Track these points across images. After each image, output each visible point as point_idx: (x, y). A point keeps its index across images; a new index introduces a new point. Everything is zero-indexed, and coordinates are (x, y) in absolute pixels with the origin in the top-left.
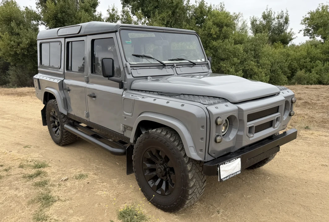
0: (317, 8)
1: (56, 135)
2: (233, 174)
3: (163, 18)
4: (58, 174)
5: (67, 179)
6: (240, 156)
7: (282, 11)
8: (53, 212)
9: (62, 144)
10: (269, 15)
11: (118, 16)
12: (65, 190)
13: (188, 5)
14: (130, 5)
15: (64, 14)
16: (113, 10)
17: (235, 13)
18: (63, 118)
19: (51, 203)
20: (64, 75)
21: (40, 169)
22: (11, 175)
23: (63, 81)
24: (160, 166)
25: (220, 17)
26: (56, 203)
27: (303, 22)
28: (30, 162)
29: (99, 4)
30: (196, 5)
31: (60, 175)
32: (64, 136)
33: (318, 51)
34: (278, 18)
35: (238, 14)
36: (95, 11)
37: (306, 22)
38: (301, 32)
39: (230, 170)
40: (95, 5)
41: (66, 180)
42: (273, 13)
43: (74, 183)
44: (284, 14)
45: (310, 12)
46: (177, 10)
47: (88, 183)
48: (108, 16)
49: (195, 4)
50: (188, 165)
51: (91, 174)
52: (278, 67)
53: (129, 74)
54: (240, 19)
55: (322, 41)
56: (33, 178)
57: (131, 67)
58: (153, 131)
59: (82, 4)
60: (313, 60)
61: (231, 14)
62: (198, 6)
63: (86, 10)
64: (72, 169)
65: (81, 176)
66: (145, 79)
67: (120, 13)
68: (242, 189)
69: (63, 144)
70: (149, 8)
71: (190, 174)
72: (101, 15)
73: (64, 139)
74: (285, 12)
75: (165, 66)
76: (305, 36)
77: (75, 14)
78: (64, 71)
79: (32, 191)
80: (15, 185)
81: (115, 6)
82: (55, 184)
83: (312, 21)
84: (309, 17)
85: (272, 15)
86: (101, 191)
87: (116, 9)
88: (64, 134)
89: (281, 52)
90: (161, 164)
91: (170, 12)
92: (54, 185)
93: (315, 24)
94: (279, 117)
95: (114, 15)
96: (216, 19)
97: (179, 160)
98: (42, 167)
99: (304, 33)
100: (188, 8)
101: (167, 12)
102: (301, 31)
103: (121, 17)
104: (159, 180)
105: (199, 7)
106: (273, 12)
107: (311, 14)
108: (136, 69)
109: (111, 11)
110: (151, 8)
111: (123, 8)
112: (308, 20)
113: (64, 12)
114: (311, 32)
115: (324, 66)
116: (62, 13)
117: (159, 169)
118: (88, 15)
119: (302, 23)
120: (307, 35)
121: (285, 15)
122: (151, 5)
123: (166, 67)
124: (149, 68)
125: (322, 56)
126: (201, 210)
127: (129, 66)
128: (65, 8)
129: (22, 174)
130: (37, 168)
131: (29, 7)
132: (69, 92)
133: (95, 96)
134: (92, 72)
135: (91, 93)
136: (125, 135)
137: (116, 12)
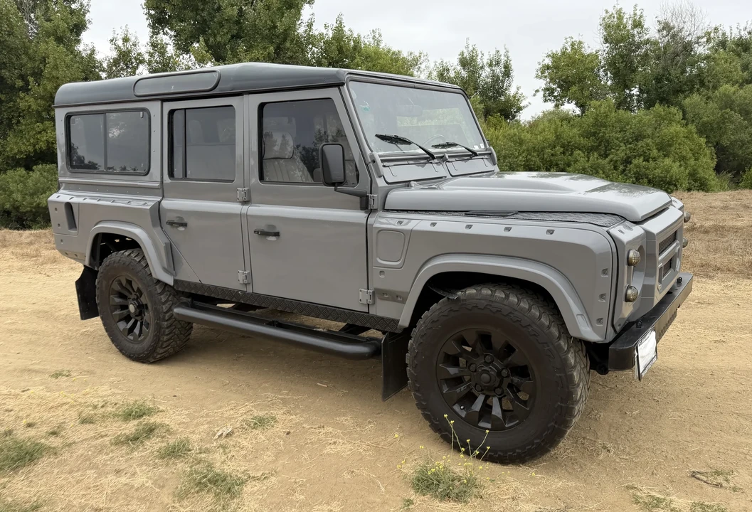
0: (562, 46)
1: (131, 337)
4: (197, 425)
5: (233, 432)
6: (653, 325)
7: (498, 51)
8: (256, 506)
9: (154, 358)
10: (473, 59)
11: (139, 54)
12: (245, 456)
13: (311, 33)
14: (171, 29)
16: (126, 40)
17: (411, 54)
18: (161, 294)
19: (236, 487)
20: (161, 191)
21: (141, 420)
22: (74, 443)
23: (160, 202)
24: (485, 368)
25: (381, 61)
26: (249, 487)
27: (540, 74)
28: (103, 407)
29: (88, 25)
30: (327, 34)
31: (206, 426)
32: (165, 338)
33: (575, 130)
34: (490, 65)
35: (418, 55)
36: (78, 42)
37: (546, 74)
38: (538, 94)
39: (647, 355)
40: (79, 27)
41: (229, 435)
42: (480, 55)
43: (256, 438)
44: (502, 57)
45: (550, 53)
46: (288, 44)
47: (288, 433)
48: (114, 54)
49: (324, 31)
50: (569, 355)
51: (278, 413)
52: (506, 166)
53: (380, 177)
54: (423, 66)
55: (578, 111)
56: (142, 442)
58: (470, 294)
59: (48, 24)
60: (567, 150)
61: (405, 54)
62: (331, 35)
63: (59, 40)
64: (224, 409)
65: (260, 423)
66: (405, 186)
67: (143, 48)
68: (614, 401)
69: (159, 356)
70: (219, 39)
71: (575, 374)
72: (93, 51)
73: (162, 345)
74: (502, 52)
75: (434, 158)
76: (545, 101)
77: (28, 48)
78: (162, 178)
79: (162, 470)
80: (105, 465)
81: (130, 31)
82: (208, 446)
83: (556, 73)
84: (550, 64)
85: (479, 58)
86: (332, 446)
87: (133, 39)
88: (164, 331)
89: (509, 135)
90: (487, 364)
91: (272, 48)
92: (207, 449)
93: (563, 77)
95: (130, 52)
96: (374, 65)
97: (548, 346)
98: (144, 414)
99: (544, 96)
100: (311, 40)
101: (265, 48)
102: (537, 91)
103: (147, 57)
104: (481, 399)
105: (333, 38)
106: (479, 52)
107: (553, 57)
108: (389, 166)
109: (120, 43)
110: (225, 38)
111: (152, 37)
112: (548, 69)
114: (556, 94)
115: (588, 161)
117: (485, 375)
118: (65, 50)
119: (537, 77)
120: (550, 100)
121: (503, 59)
122: (225, 31)
123: (433, 161)
124: (406, 163)
125: (583, 141)
127: (378, 160)
129: (102, 437)
130: (134, 419)
132: (181, 229)
133: (276, 231)
134: (261, 178)
135: (262, 226)
136: (372, 312)
137: (135, 45)
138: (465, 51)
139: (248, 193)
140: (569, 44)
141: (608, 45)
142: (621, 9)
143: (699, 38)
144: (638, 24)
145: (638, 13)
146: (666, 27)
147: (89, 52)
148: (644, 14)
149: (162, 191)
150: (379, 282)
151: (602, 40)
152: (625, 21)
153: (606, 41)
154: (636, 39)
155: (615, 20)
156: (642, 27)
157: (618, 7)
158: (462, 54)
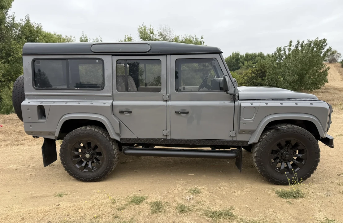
1: (86, 170)
7: (97, 38)
13: (14, 22)
17: (67, 36)
23: (112, 103)
25: (52, 38)
30: (22, 24)
35: (70, 37)
47: (211, 193)
49: (20, 22)
61: (64, 36)
65: (196, 191)
78: (113, 91)
85: (88, 40)
100: (14, 25)
105: (25, 25)
106: (88, 38)
132: (129, 114)
133: (187, 111)
134: (177, 90)
135: (179, 110)
136: (235, 139)
138: (82, 37)
139: (170, 96)
140: (127, 38)
141: (142, 39)
142: (145, 26)
143: (173, 39)
144: (152, 33)
145: (152, 28)
146: (161, 35)
148: (154, 29)
149: (113, 98)
150: (243, 127)
151: (140, 38)
152: (147, 31)
153: (141, 38)
154: (152, 38)
155: (143, 30)
156: (154, 34)
157: (144, 25)
158: (81, 38)
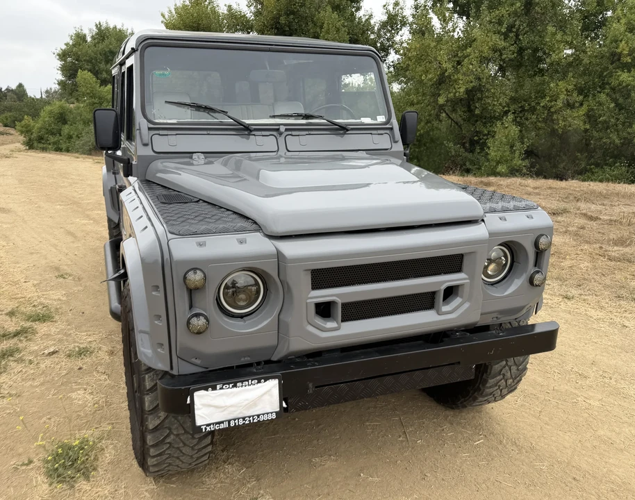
2: (244, 419)
3: (499, 19)
4: (52, 339)
5: (54, 353)
6: (279, 374)
11: (403, 17)
12: (29, 375)
15: (292, 17)
16: (396, 4)
28: (34, 306)
31: (53, 342)
36: (359, 8)
39: (231, 406)
43: (57, 364)
47: (80, 369)
48: (385, 18)
50: (147, 376)
51: (104, 351)
53: (146, 145)
56: (3, 340)
57: (150, 129)
64: (85, 333)
65: (81, 352)
67: (408, 12)
72: (370, 16)
75: (251, 131)
77: (314, 16)
82: (27, 358)
87: (401, 4)
92: (23, 360)
94: (462, 285)
95: (397, 15)
98: (40, 319)
103: (411, 19)
108: (167, 135)
109: (391, 8)
113: (293, 13)
116: (288, 15)
123: (253, 133)
126: (221, 487)
128: (294, 5)
131: (234, 6)
137: (401, 9)
147: (367, 17)
